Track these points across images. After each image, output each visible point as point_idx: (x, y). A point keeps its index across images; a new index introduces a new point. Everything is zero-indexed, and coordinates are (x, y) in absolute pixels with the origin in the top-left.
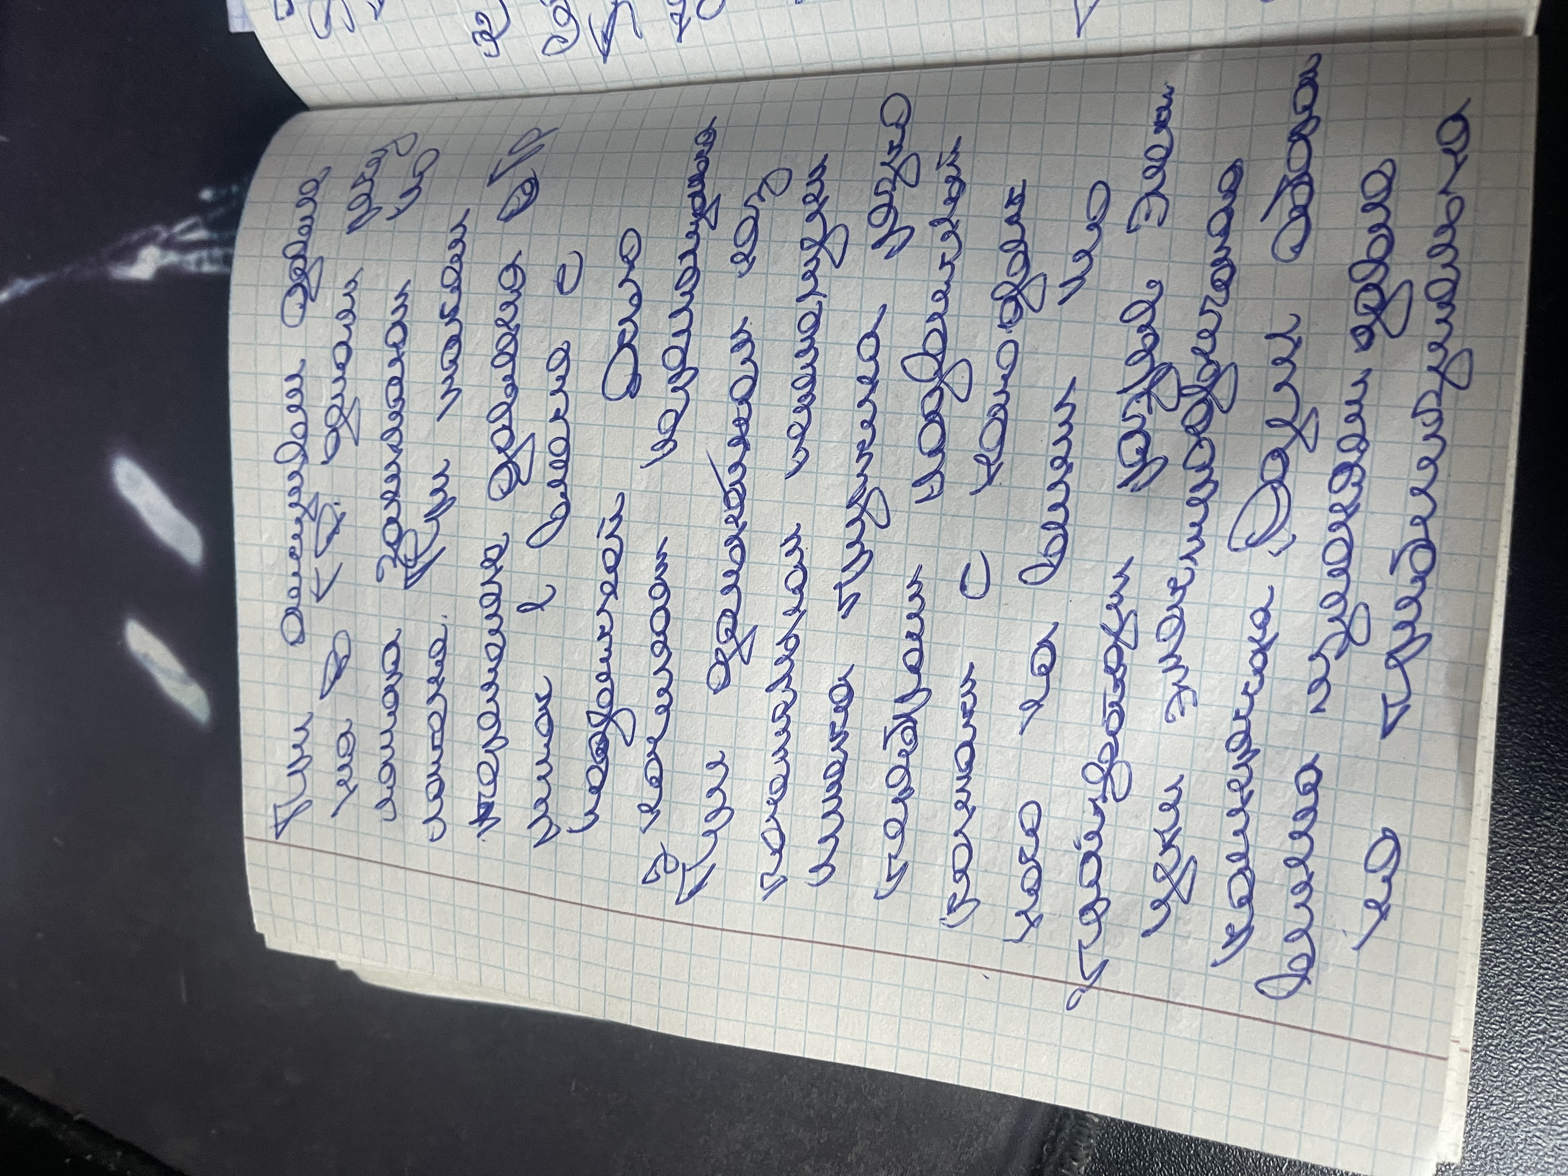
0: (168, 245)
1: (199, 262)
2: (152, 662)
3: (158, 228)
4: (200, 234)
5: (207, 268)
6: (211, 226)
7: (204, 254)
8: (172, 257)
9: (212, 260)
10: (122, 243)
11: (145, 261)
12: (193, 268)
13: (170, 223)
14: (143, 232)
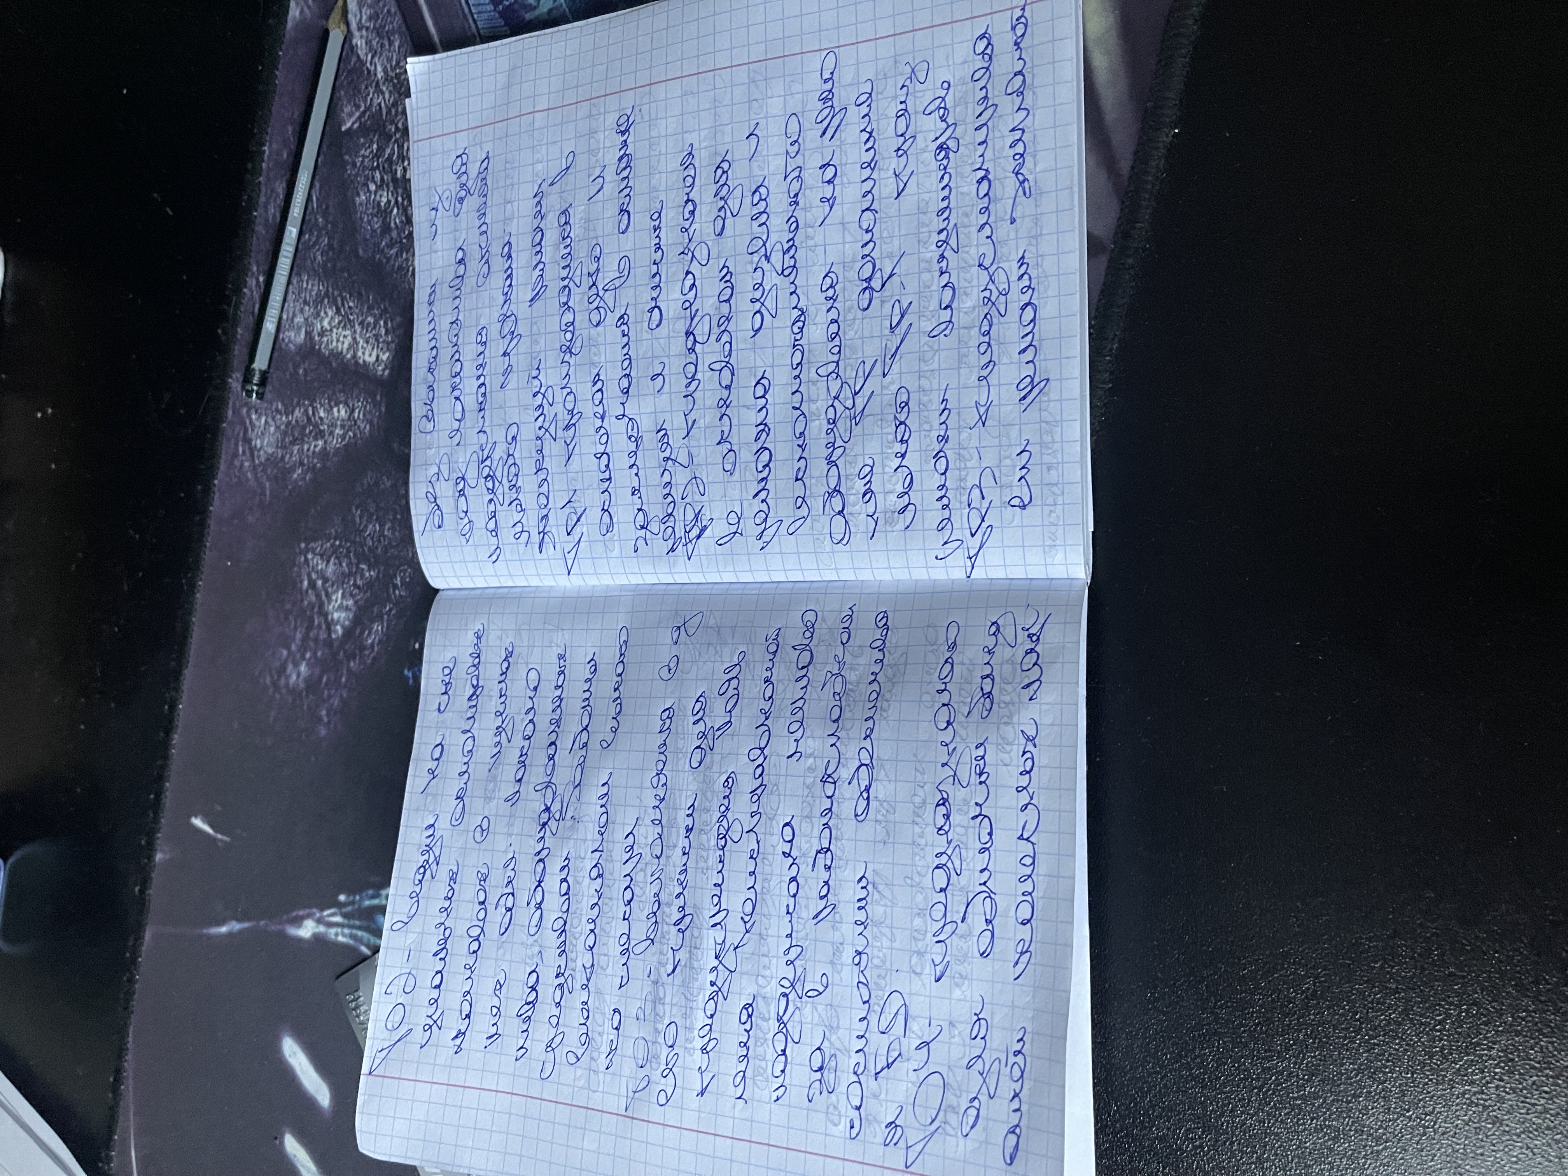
0: (319, 921)
1: (337, 935)
3: (314, 910)
4: (338, 919)
5: (341, 939)
6: (345, 916)
7: (339, 930)
8: (322, 929)
9: (344, 935)
10: (294, 914)
11: (306, 927)
12: (333, 937)
13: (322, 910)
14: (307, 911)
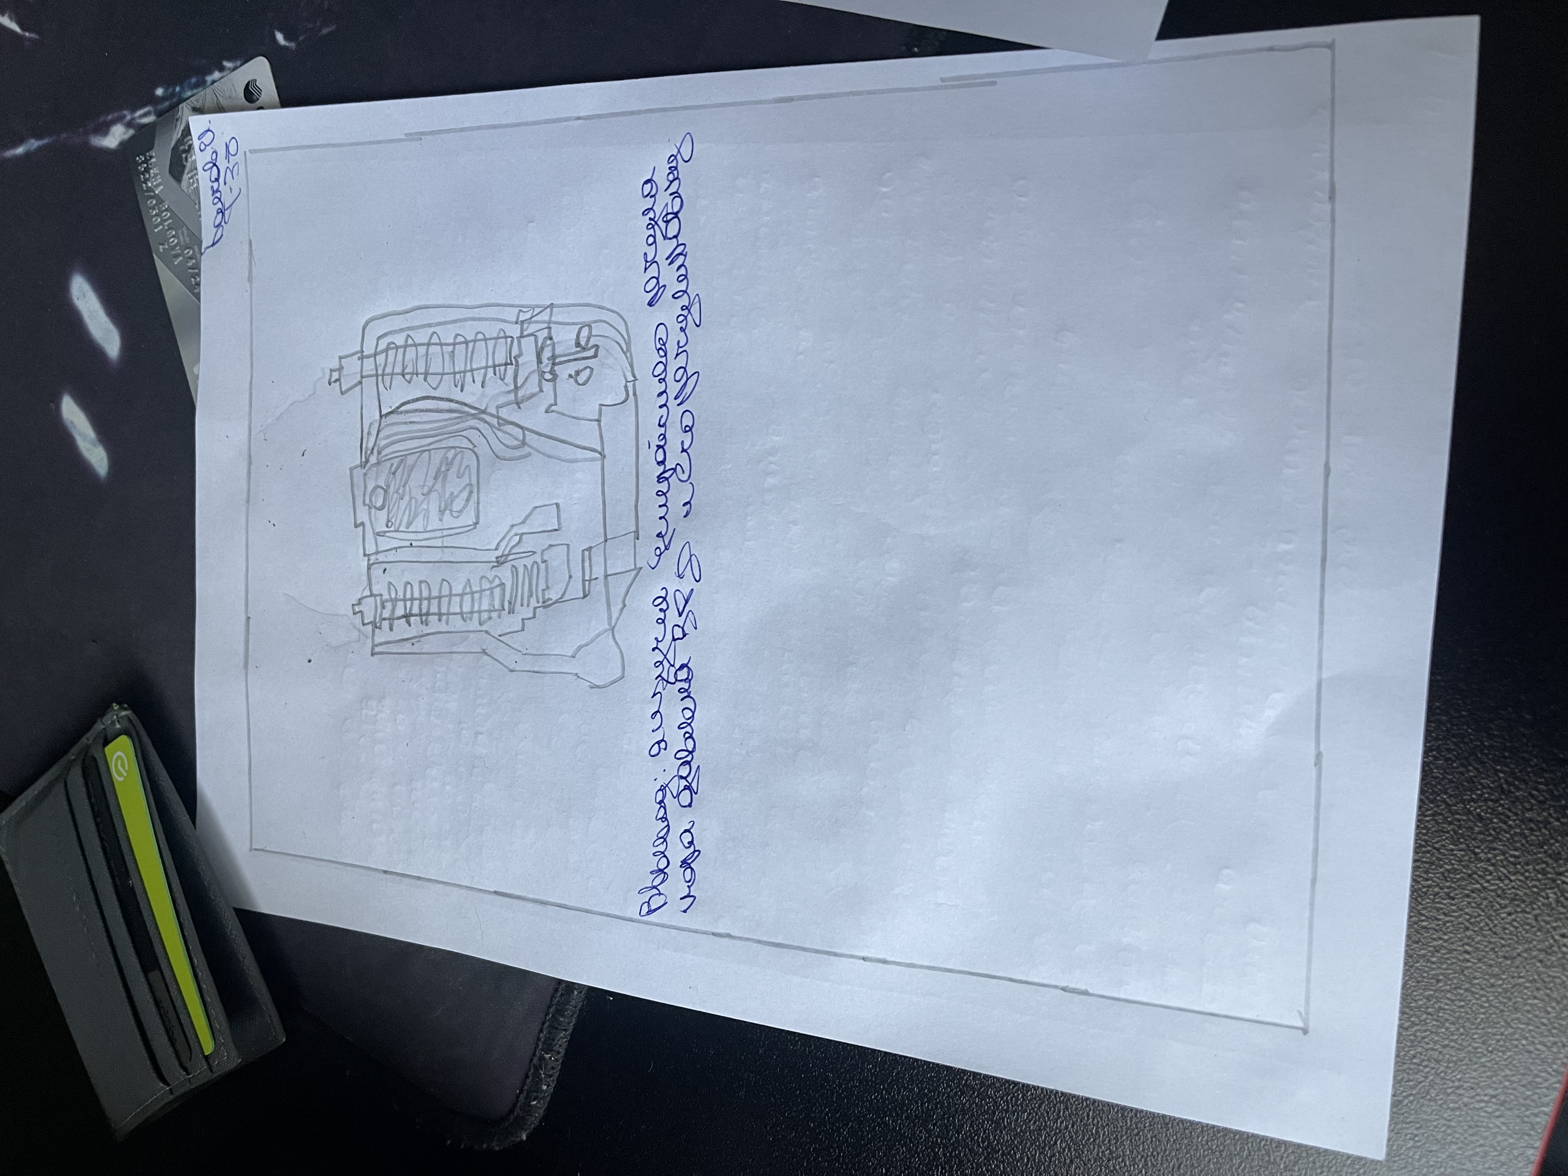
0: (129, 125)
2: (75, 427)
3: (125, 112)
4: (151, 119)
6: (159, 113)
8: (131, 134)
10: (102, 120)
11: (114, 136)
13: (134, 110)
14: (116, 115)
